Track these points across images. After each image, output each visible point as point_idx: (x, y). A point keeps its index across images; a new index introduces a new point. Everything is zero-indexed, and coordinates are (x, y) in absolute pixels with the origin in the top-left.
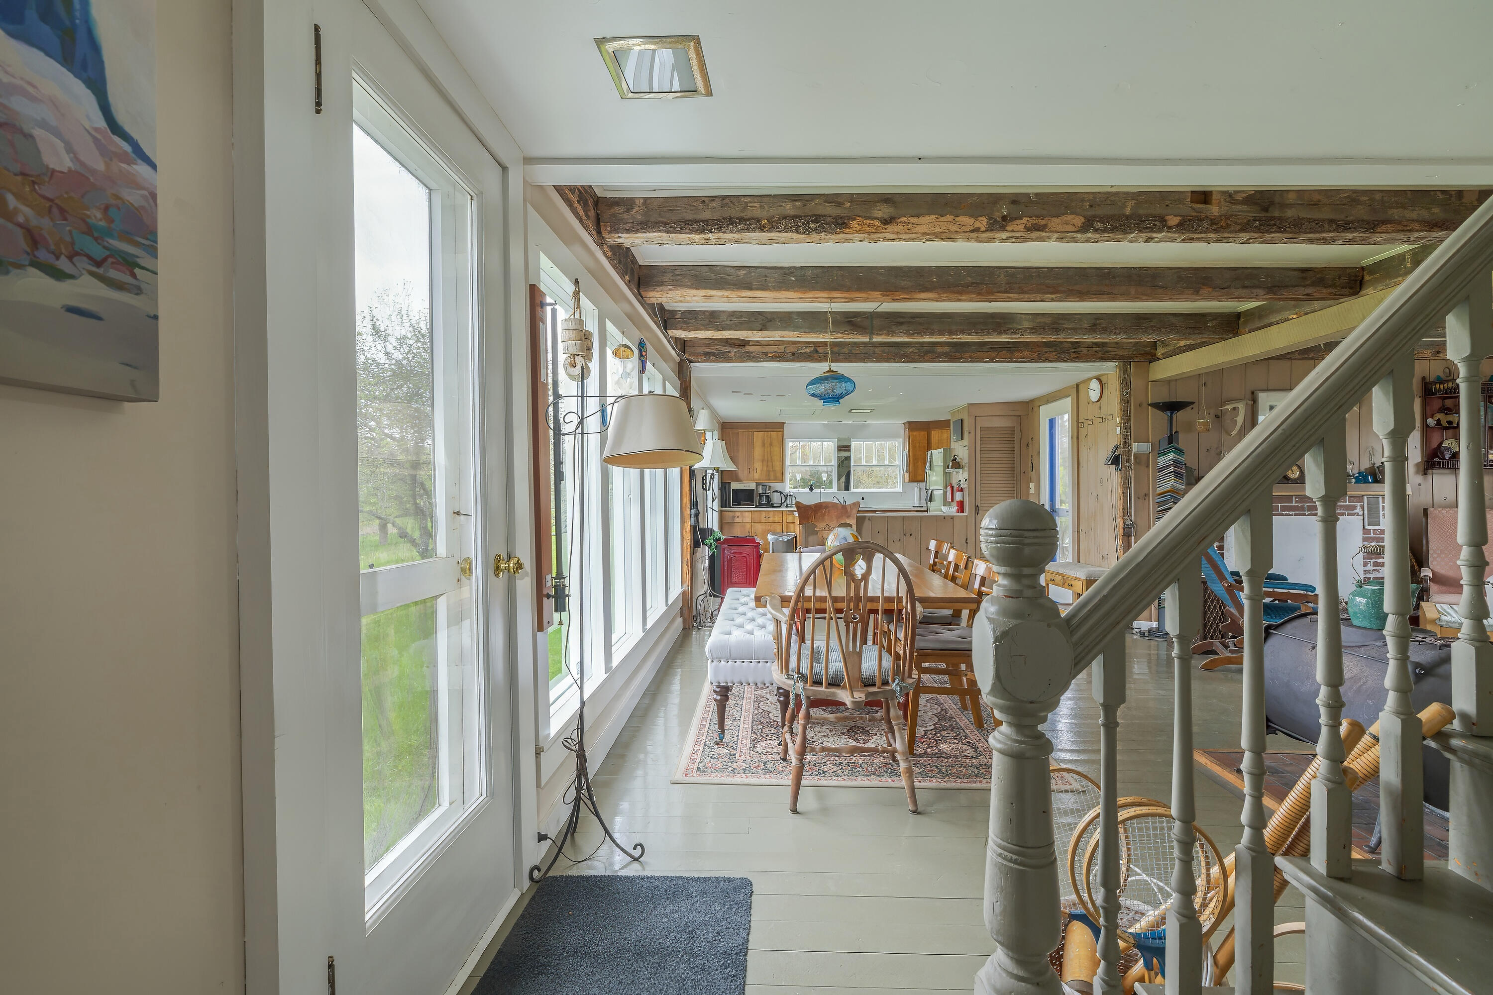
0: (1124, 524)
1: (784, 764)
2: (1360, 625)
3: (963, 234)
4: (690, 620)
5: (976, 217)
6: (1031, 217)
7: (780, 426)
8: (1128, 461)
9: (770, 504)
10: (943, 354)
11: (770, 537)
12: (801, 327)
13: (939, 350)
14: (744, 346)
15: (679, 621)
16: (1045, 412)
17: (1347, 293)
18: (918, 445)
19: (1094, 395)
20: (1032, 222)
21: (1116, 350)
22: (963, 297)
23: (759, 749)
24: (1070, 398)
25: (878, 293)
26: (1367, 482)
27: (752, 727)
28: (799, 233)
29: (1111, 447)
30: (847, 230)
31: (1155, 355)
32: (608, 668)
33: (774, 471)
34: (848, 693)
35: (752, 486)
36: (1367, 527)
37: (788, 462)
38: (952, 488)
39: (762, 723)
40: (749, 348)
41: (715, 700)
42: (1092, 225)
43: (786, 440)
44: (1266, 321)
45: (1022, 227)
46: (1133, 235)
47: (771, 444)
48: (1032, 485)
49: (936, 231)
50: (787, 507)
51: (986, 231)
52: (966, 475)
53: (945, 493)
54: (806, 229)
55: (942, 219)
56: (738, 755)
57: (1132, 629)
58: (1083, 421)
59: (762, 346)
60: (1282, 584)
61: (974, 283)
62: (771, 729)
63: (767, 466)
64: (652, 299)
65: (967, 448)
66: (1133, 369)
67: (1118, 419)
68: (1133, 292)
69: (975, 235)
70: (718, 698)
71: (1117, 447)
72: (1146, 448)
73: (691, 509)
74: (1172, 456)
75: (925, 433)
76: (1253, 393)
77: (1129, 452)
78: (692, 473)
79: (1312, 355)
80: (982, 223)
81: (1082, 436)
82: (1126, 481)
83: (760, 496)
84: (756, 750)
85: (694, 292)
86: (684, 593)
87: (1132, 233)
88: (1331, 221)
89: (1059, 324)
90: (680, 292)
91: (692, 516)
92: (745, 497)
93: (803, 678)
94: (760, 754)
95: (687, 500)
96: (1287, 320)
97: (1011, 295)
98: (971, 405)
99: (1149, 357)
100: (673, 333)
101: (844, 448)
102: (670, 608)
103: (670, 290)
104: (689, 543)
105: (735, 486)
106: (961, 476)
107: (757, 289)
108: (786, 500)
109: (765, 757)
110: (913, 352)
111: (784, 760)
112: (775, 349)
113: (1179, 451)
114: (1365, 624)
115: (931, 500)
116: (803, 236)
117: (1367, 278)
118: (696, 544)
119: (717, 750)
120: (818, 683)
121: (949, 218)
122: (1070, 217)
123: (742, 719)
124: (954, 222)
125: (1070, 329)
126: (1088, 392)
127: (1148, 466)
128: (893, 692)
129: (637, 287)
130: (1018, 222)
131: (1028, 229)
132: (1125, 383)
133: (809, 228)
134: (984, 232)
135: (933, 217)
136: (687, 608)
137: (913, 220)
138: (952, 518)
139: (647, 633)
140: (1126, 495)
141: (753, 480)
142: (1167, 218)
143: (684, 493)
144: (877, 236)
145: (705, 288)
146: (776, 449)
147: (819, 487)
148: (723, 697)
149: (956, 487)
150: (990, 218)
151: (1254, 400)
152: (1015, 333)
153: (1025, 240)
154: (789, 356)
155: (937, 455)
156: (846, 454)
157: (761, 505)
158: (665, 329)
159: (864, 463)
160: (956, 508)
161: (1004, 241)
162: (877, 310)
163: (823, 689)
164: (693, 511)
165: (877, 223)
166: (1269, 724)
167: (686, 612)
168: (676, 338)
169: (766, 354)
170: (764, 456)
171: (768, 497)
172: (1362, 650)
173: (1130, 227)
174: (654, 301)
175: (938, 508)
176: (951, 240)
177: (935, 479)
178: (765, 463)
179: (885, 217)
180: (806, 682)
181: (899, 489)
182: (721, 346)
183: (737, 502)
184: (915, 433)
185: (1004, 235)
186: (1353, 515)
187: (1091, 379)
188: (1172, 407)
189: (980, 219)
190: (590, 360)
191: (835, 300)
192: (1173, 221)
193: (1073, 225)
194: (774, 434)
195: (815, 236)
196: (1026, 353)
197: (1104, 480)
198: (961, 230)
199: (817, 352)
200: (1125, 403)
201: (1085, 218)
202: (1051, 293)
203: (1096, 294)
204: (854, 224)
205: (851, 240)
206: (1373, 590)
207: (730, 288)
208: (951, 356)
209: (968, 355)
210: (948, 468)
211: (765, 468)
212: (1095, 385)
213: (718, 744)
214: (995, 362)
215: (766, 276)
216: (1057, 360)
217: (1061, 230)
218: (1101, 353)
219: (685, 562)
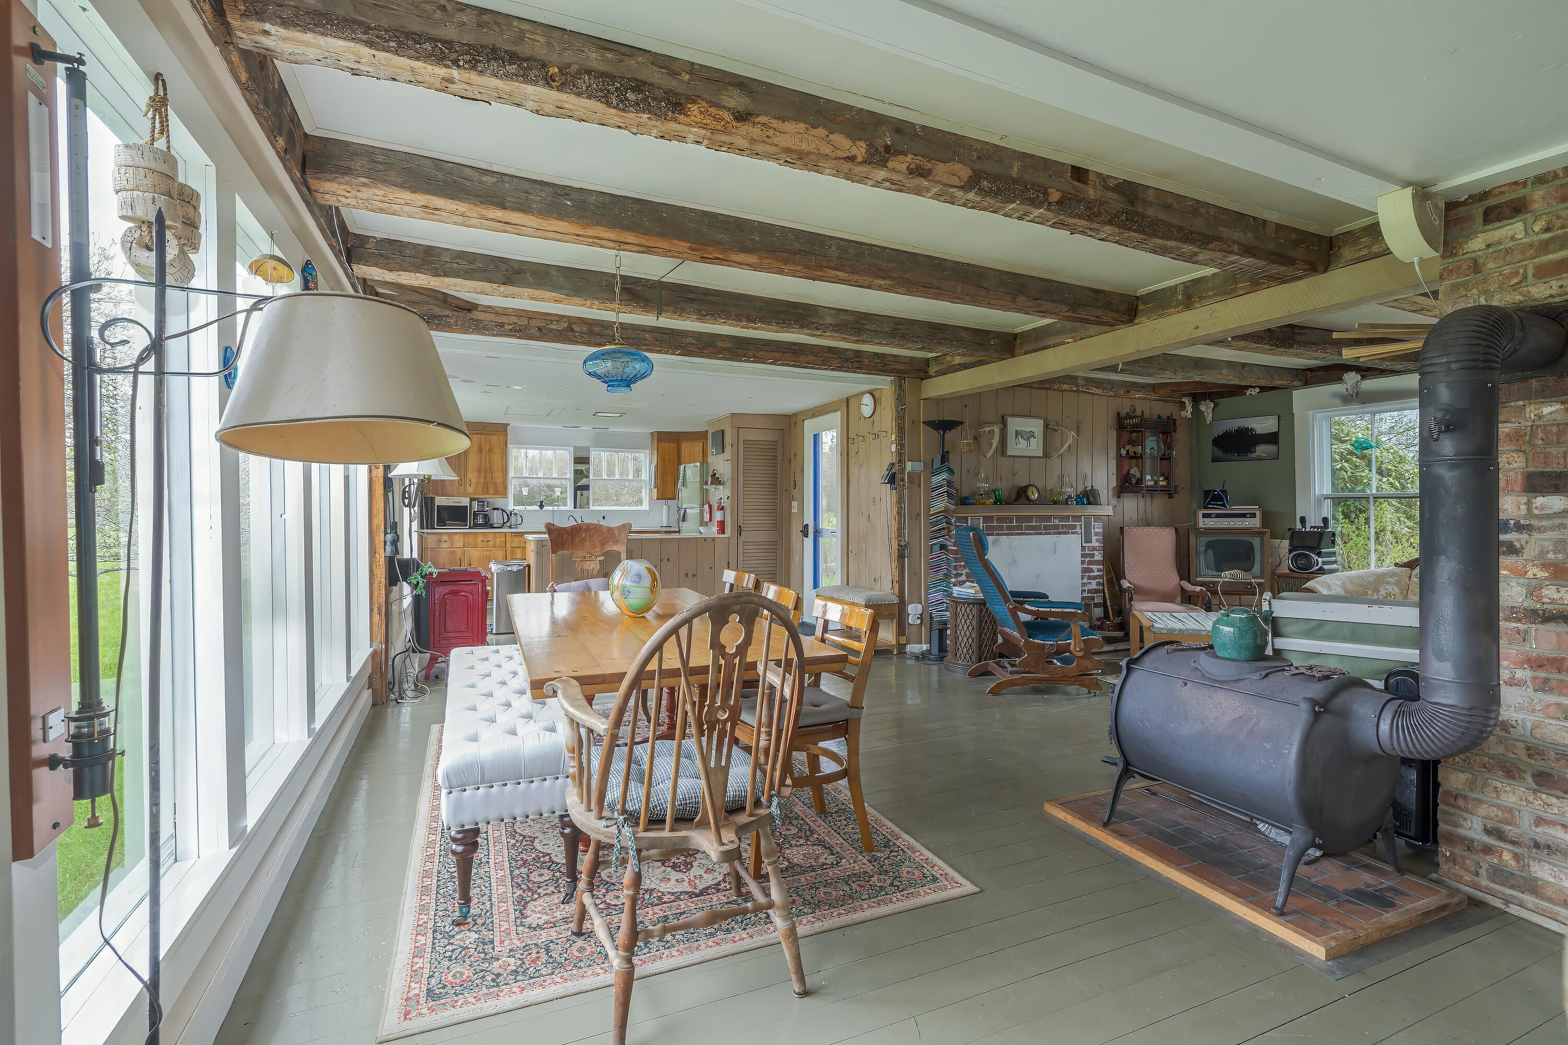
0: (899, 545)
1: (580, 942)
2: (1227, 656)
3: (834, 162)
4: (384, 689)
5: (854, 139)
6: (916, 155)
7: (502, 429)
8: (903, 480)
9: (488, 524)
10: (725, 349)
11: (494, 567)
12: (562, 288)
13: (721, 344)
14: (469, 310)
15: (367, 694)
16: (810, 426)
17: (1125, 320)
18: (667, 457)
19: (867, 410)
20: (918, 162)
21: (894, 363)
22: (786, 268)
23: (533, 918)
24: (839, 413)
25: (684, 244)
26: (1083, 504)
27: (512, 872)
28: (609, 104)
29: (886, 465)
30: (681, 117)
31: (927, 372)
32: (236, 834)
33: (495, 484)
34: (711, 834)
35: (465, 501)
36: (1084, 544)
37: (511, 474)
38: (710, 507)
39: (525, 862)
40: (477, 315)
41: (454, 853)
42: (978, 183)
43: (510, 446)
44: (1043, 344)
45: (903, 167)
46: (1012, 206)
47: (490, 451)
48: (794, 504)
49: (803, 148)
50: (510, 527)
51: (864, 162)
52: (728, 492)
53: (702, 512)
54: (622, 101)
55: (814, 132)
56: (497, 940)
57: (905, 653)
58: (855, 436)
59: (497, 314)
60: (1042, 603)
61: (803, 251)
62: (543, 871)
63: (485, 477)
64: (327, 197)
65: (729, 462)
66: (907, 384)
67: (894, 436)
68: (959, 289)
69: (846, 166)
70: (460, 849)
71: (892, 464)
72: (919, 467)
73: (386, 533)
74: (945, 476)
75: (676, 444)
76: (1003, 417)
77: (904, 470)
78: (388, 483)
79: (1047, 386)
80: (860, 150)
81: (852, 453)
82: (900, 501)
83: (475, 515)
84: (527, 921)
85: (406, 195)
86: (374, 655)
87: (1013, 202)
88: (1180, 229)
89: (861, 324)
90: (380, 192)
91: (388, 543)
92: (456, 515)
93: (632, 818)
94: (535, 929)
95: (379, 521)
96: (1063, 343)
97: (840, 274)
98: (733, 415)
99: (922, 375)
100: (361, 270)
101: (582, 460)
102: (353, 682)
103: (365, 185)
104: (383, 580)
105: (440, 501)
106: (720, 494)
107: (514, 209)
108: (509, 519)
109: (544, 934)
110: (690, 344)
111: (579, 933)
112: (514, 319)
113: (951, 471)
114: (1234, 655)
115: (684, 520)
116: (613, 111)
117: (1141, 307)
118: (392, 580)
119: (458, 937)
120: (656, 821)
121: (822, 132)
122: (958, 166)
123: (492, 861)
124: (826, 139)
125: (872, 331)
126: (859, 408)
127: (920, 486)
128: (771, 816)
129: (300, 168)
130: (901, 158)
131: (911, 172)
132: (900, 399)
133: (627, 99)
134: (861, 163)
135: (802, 126)
136: (379, 674)
137: (775, 123)
138: (713, 539)
139: (316, 737)
140: (900, 513)
141: (464, 495)
142: (1050, 190)
143: (375, 511)
144: (724, 138)
145: (428, 192)
146: (496, 458)
147: (551, 504)
148: (469, 847)
149: (715, 506)
150: (870, 145)
151: (1004, 424)
152: (817, 329)
153: (899, 188)
154: (534, 331)
155: (691, 471)
156: (582, 467)
157: (476, 526)
158: (349, 262)
159: (605, 477)
160: (715, 529)
161: (877, 184)
162: (663, 280)
163: (666, 834)
164: (389, 537)
165: (727, 116)
166: (1129, 767)
167: (377, 682)
168: (365, 280)
169: (502, 325)
170: (481, 464)
171: (486, 517)
172: (1240, 684)
173: (1014, 194)
174: (331, 200)
175: (690, 529)
176: (817, 168)
177: (689, 495)
178: (482, 474)
179: (740, 109)
180: (638, 824)
181: (645, 507)
182: (436, 305)
183: (442, 522)
184: (665, 444)
185: (881, 174)
186: (1072, 533)
187: (863, 393)
188: (944, 426)
189: (859, 143)
190: (195, 247)
191: (626, 247)
192: (1055, 196)
193: (959, 178)
194: (494, 438)
195: (632, 116)
196: (811, 358)
197: (877, 498)
198: (834, 155)
199: (572, 330)
200: (900, 418)
201: (972, 170)
202: (883, 278)
203: (925, 287)
204: (694, 108)
205: (682, 139)
206: (1241, 618)
207: (468, 199)
208: (733, 352)
209: (751, 353)
210: (706, 484)
211: (482, 480)
212: (867, 400)
213: (458, 925)
214: (778, 365)
215: (527, 192)
216: (839, 369)
217: (945, 181)
218: (879, 365)
219: (376, 610)
